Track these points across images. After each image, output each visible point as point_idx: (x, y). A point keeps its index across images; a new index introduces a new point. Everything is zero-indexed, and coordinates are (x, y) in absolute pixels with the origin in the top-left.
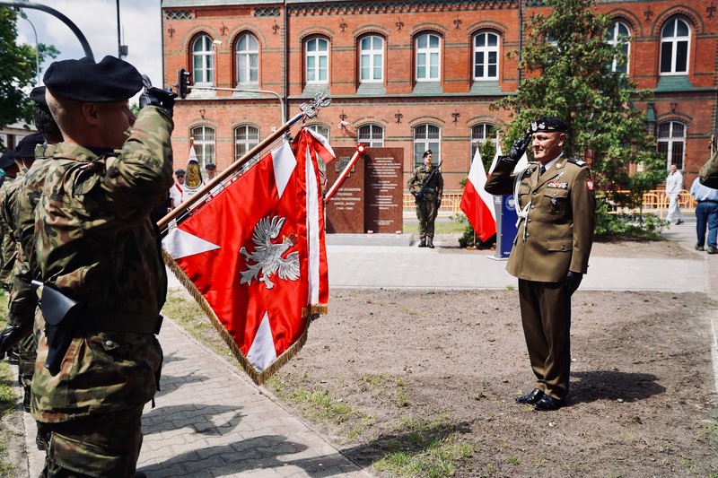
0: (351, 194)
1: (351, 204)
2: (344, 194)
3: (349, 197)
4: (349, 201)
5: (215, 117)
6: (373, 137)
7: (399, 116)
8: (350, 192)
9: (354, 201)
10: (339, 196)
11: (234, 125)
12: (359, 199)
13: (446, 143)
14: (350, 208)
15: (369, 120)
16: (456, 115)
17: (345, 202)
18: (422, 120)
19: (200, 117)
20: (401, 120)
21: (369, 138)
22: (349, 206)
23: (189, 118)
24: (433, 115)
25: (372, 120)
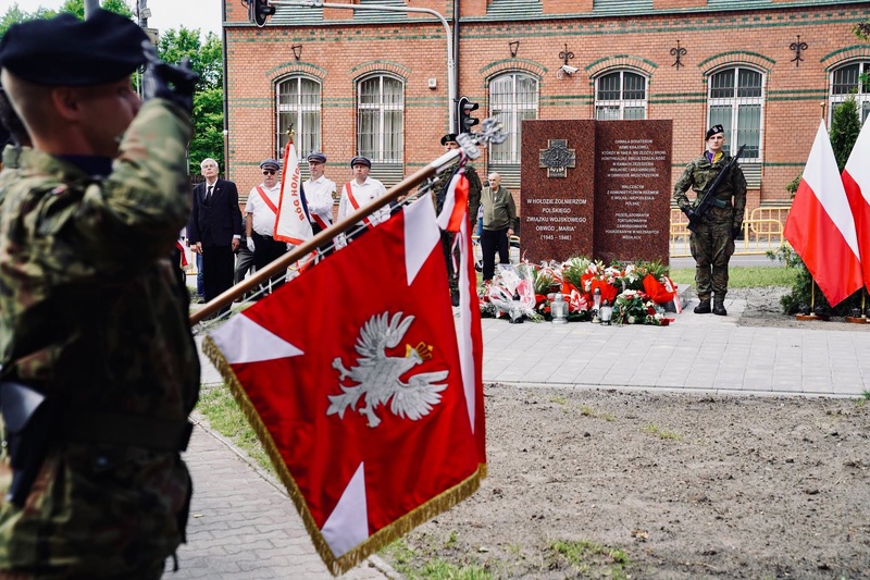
0: (567, 211)
1: (568, 228)
2: (555, 210)
3: (564, 215)
4: (565, 224)
5: (321, 60)
6: (626, 97)
7: (679, 52)
8: (567, 206)
9: (574, 224)
10: (545, 215)
11: (356, 74)
12: (583, 220)
13: (774, 105)
14: (566, 238)
15: (618, 61)
16: (798, 47)
17: (556, 225)
18: (726, 58)
19: (291, 59)
20: (683, 60)
21: (618, 98)
22: (564, 233)
23: (272, 62)
24: (749, 48)
25: (624, 61)
